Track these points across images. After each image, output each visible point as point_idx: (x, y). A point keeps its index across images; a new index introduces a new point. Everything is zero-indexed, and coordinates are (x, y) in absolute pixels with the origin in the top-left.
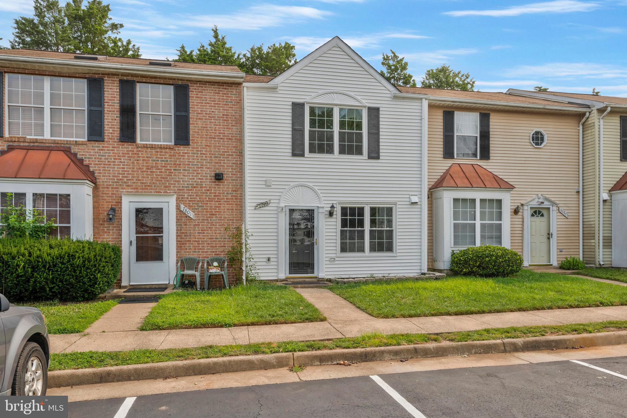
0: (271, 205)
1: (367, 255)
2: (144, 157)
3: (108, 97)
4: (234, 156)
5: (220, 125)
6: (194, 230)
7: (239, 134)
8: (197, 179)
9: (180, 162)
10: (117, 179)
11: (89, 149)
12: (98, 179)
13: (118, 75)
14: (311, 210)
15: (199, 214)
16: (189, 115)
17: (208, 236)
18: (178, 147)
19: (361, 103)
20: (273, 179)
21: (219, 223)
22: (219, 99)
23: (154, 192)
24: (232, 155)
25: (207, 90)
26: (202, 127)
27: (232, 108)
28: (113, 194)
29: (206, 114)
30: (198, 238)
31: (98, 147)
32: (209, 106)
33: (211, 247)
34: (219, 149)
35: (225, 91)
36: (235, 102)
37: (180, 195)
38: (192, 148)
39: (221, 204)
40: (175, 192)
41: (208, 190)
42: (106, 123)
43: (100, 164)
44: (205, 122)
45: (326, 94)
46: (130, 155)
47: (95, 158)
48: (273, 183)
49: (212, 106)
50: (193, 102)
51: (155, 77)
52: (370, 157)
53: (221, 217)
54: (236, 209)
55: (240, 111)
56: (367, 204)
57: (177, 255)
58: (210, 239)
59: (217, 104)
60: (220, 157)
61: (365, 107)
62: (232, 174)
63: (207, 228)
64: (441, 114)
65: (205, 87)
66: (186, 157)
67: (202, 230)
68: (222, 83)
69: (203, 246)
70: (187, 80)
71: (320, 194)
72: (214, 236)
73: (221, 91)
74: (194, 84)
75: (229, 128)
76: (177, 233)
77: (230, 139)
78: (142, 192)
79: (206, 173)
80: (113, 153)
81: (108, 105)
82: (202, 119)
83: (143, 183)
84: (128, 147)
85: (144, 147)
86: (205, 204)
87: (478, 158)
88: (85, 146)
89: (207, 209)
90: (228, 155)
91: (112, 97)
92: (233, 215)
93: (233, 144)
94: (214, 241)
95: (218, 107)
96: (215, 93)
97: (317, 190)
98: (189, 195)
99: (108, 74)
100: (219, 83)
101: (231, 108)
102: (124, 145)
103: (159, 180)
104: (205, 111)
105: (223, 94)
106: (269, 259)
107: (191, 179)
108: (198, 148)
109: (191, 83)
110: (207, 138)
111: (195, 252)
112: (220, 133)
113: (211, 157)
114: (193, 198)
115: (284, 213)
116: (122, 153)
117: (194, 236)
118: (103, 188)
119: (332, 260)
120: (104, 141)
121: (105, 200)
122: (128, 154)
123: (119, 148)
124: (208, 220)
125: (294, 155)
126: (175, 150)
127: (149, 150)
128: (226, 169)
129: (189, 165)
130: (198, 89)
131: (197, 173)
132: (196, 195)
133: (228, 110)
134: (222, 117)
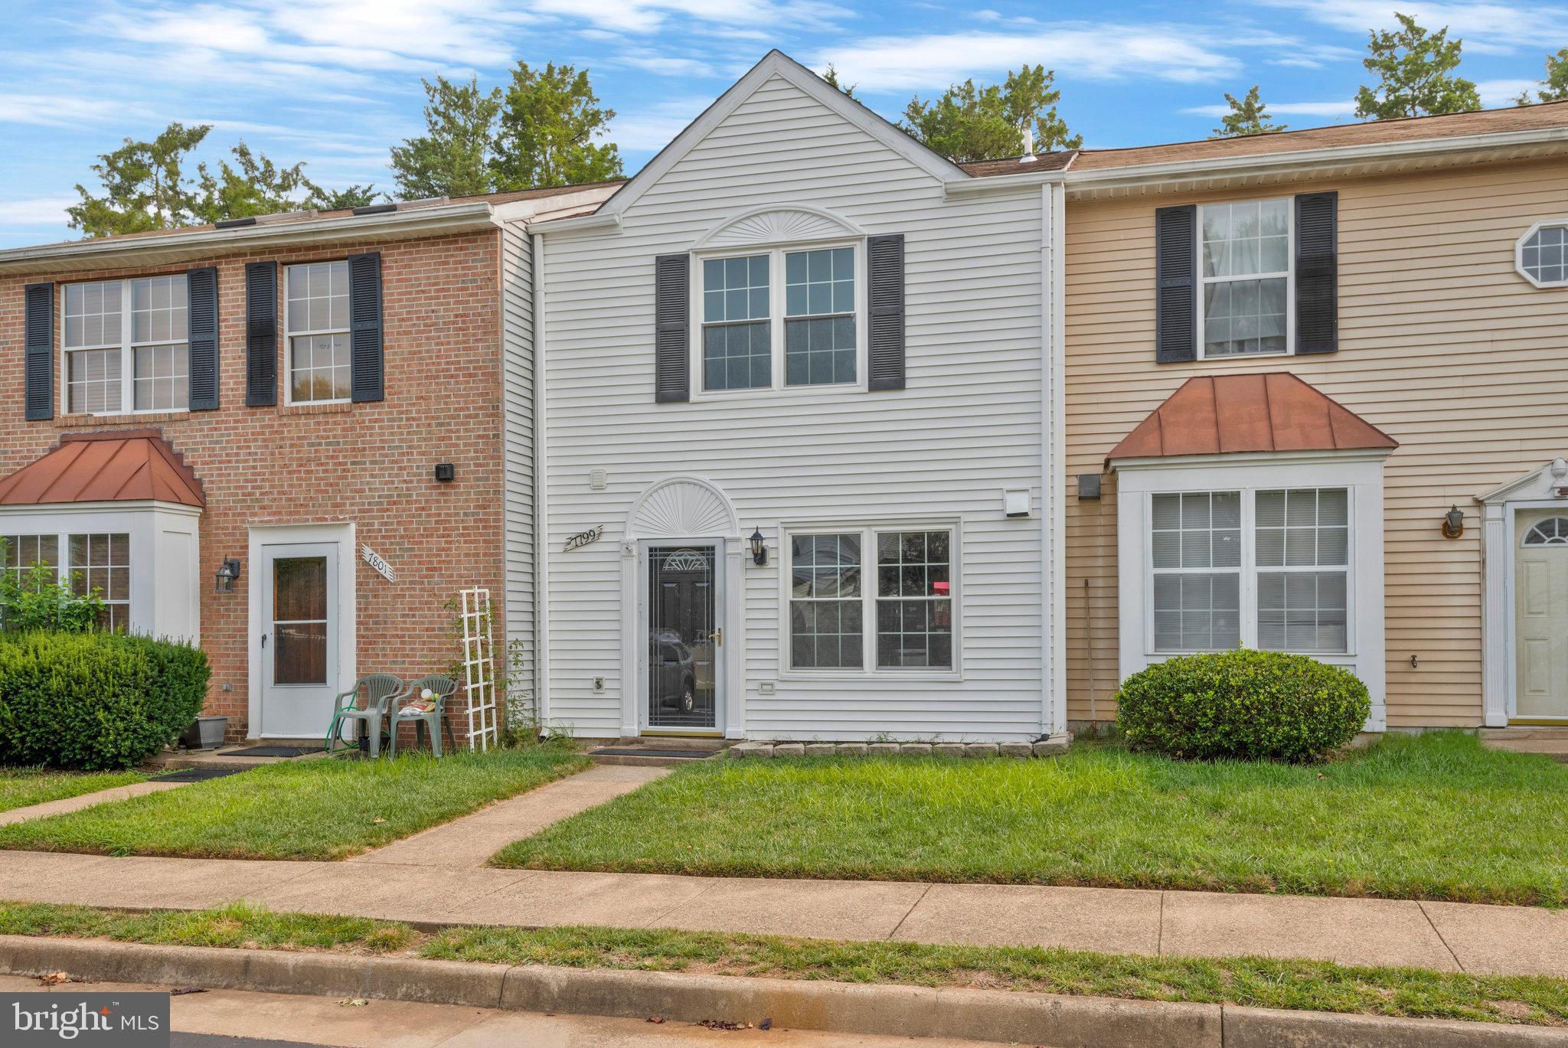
0: (603, 538)
1: (869, 675)
2: (292, 439)
3: (226, 307)
4: (481, 418)
5: (449, 343)
6: (394, 609)
7: (491, 360)
8: (399, 482)
9: (363, 443)
10: (244, 494)
11: (192, 431)
12: (210, 495)
13: (245, 255)
14: (708, 548)
15: (403, 570)
16: (382, 329)
17: (423, 623)
18: (361, 408)
19: (847, 230)
20: (609, 470)
21: (447, 589)
22: (448, 276)
23: (313, 520)
24: (477, 416)
25: (421, 259)
26: (410, 353)
27: (477, 295)
28: (234, 528)
29: (418, 318)
30: (402, 629)
31: (209, 423)
32: (426, 298)
33: (431, 650)
34: (446, 403)
35: (461, 256)
36: (482, 280)
37: (364, 525)
38: (389, 406)
39: (451, 542)
40: (355, 518)
41: (423, 509)
42: (222, 368)
43: (212, 462)
44: (416, 339)
45: (748, 218)
46: (267, 436)
47: (204, 449)
48: (610, 480)
49: (431, 298)
50: (392, 294)
51: (314, 247)
52: (875, 386)
53: (451, 576)
54: (485, 555)
55: (494, 300)
56: (869, 523)
57: (358, 669)
58: (427, 630)
59: (443, 290)
60: (449, 424)
61: (859, 238)
62: (476, 465)
63: (421, 603)
64: (1151, 221)
65: (418, 252)
66: (377, 430)
67: (410, 609)
68: (455, 235)
69: (412, 649)
70: (379, 243)
71: (730, 503)
72: (436, 623)
73: (452, 256)
74: (394, 248)
75: (470, 348)
76: (358, 616)
77: (470, 375)
78: (289, 521)
79: (418, 467)
80: (236, 435)
81: (226, 327)
82: (410, 333)
83: (290, 500)
84: (264, 417)
85: (292, 414)
86: (417, 543)
87: (1291, 348)
88: (186, 423)
89: (421, 556)
90: (467, 416)
91: (234, 307)
92: (478, 568)
93: (477, 388)
94: (436, 636)
95: (445, 297)
96: (439, 264)
97: (724, 493)
98: (382, 524)
99: (227, 256)
100: (446, 236)
101: (471, 295)
102: (254, 414)
103: (321, 491)
104: (417, 312)
105: (456, 263)
106: (599, 684)
107: (386, 483)
108: (402, 405)
109: (387, 249)
110: (420, 378)
111: (394, 662)
112: (448, 363)
113: (429, 425)
114: (391, 530)
115: (635, 561)
116: (253, 434)
117: (393, 623)
118: (217, 515)
119: (766, 688)
120: (218, 409)
121: (221, 542)
122: (263, 433)
123: (245, 421)
124: (422, 583)
125: (662, 398)
126: (354, 416)
127: (303, 420)
128: (463, 452)
129: (384, 448)
130: (402, 260)
131: (400, 469)
132: (399, 523)
133: (467, 302)
134: (454, 323)
